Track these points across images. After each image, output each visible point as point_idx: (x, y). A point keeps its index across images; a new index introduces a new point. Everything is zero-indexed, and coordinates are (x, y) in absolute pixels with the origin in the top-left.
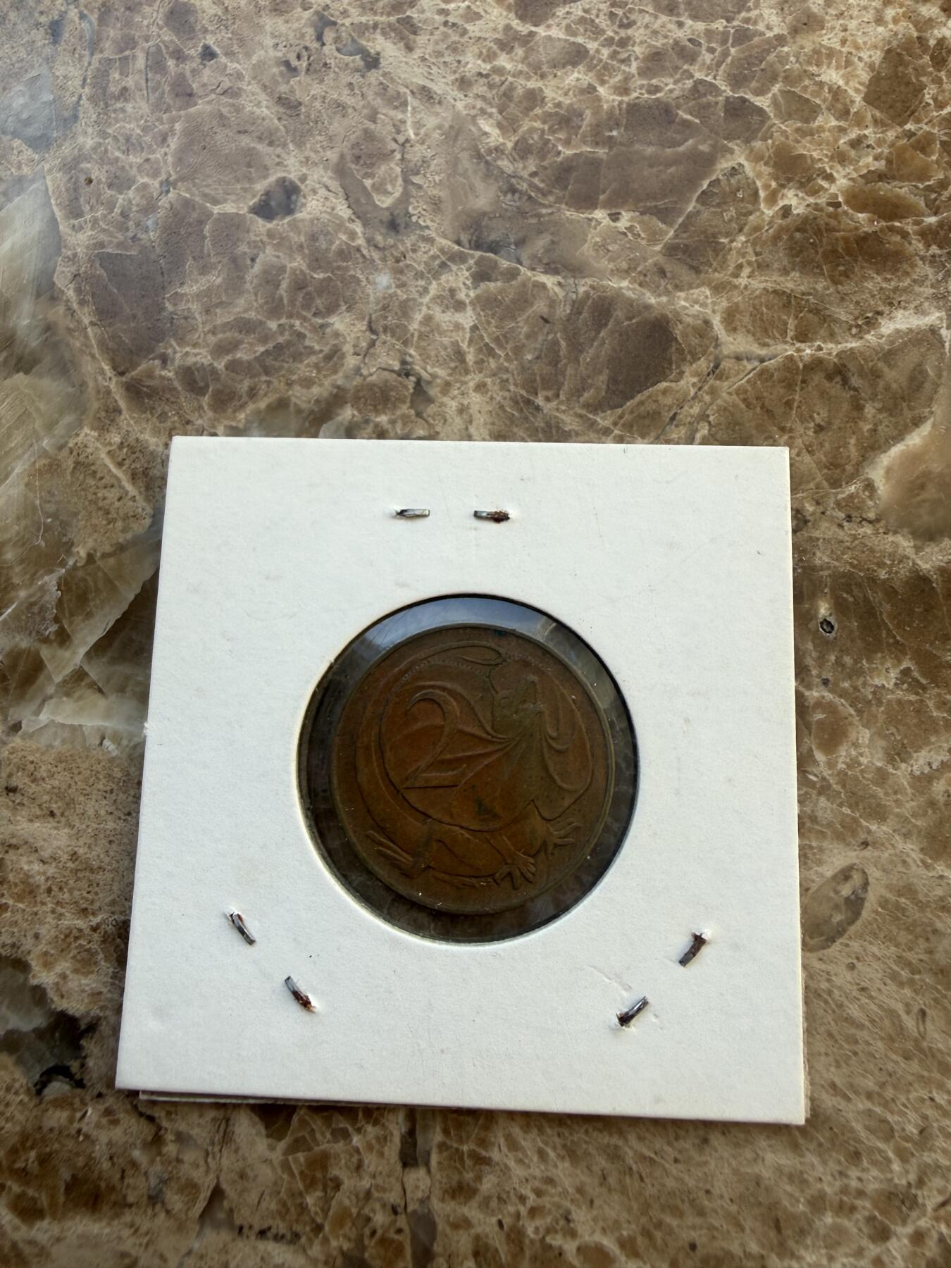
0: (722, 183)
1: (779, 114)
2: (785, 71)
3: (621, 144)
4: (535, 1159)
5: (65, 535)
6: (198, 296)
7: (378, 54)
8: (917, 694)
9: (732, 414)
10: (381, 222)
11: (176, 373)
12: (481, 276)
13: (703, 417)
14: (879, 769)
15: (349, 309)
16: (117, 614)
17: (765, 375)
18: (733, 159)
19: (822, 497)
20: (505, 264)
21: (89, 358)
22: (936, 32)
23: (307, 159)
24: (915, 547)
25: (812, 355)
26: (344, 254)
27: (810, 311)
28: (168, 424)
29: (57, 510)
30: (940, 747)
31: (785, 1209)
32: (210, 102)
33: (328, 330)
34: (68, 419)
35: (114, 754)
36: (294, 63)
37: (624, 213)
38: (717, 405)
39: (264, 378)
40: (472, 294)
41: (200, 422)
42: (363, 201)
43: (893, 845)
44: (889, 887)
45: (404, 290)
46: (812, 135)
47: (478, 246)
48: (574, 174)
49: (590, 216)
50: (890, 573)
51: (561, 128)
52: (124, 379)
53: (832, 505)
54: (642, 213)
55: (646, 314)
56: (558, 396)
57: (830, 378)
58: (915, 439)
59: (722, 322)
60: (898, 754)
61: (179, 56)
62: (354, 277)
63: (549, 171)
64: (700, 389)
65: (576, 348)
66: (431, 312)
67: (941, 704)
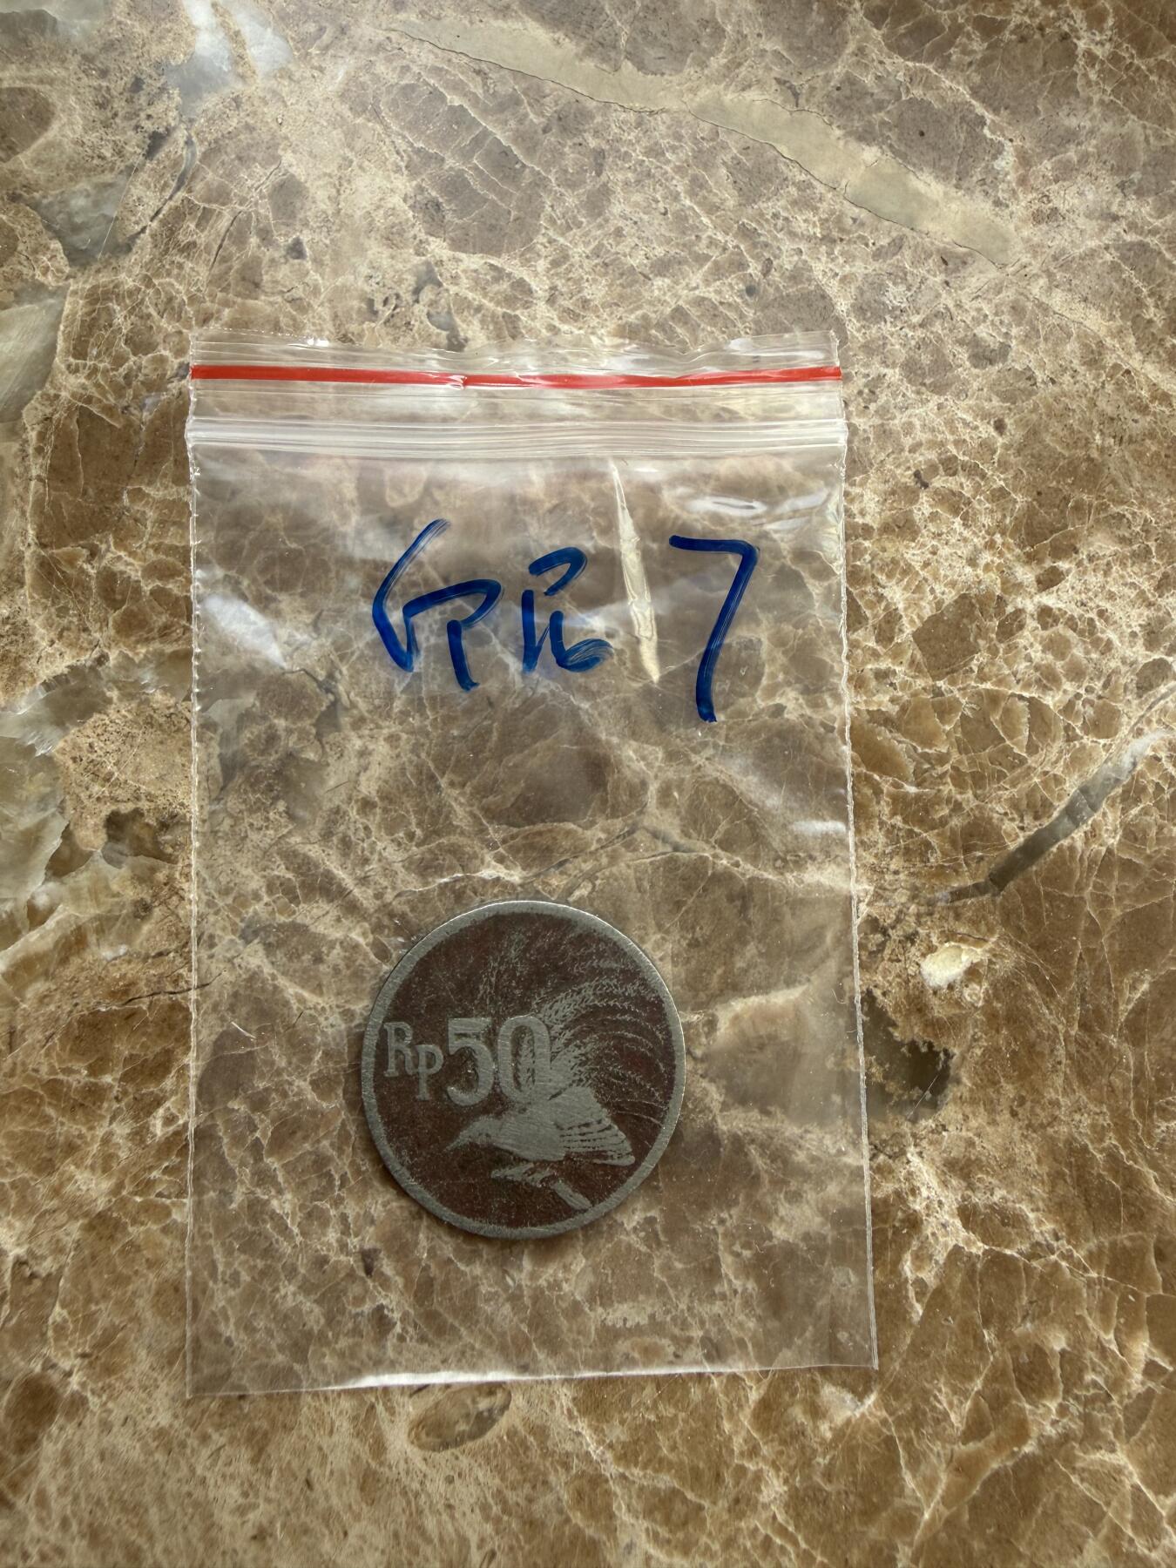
0: (732, 649)
1: (824, 607)
2: (854, 564)
3: (656, 560)
4: (57, 1524)
6: (160, 504)
7: (466, 340)
8: (650, 1247)
9: (620, 888)
10: (382, 517)
11: (98, 572)
13: (591, 877)
14: (576, 1303)
15: (302, 595)
17: (671, 864)
18: (755, 631)
20: (480, 625)
21: (18, 513)
22: (1019, 599)
24: (724, 1103)
25: (726, 868)
26: (327, 534)
27: (748, 823)
28: (65, 622)
30: (644, 1308)
32: (272, 304)
36: (378, 306)
37: (620, 633)
38: (611, 872)
39: (184, 622)
40: (431, 641)
42: (372, 489)
44: (525, 1421)
48: (594, 568)
49: (588, 620)
52: (43, 552)
55: (590, 747)
56: (464, 785)
57: (731, 899)
58: (779, 999)
59: (657, 792)
60: (601, 1295)
61: (266, 236)
64: (602, 847)
65: (506, 747)
67: (667, 1267)
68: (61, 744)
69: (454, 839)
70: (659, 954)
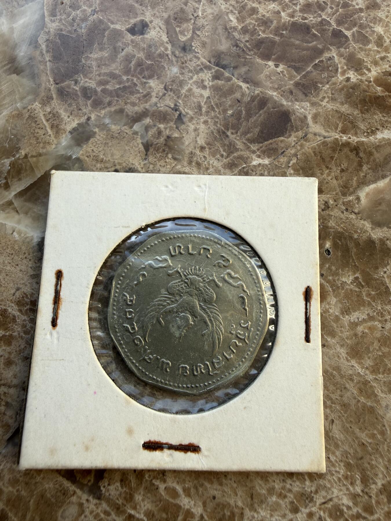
0: (324, 62)
1: (354, 40)
2: (360, 23)
3: (286, 37)
5: (17, 144)
6: (96, 59)
8: (359, 288)
9: (307, 157)
10: (179, 46)
11: (80, 88)
12: (216, 77)
13: (296, 155)
14: (337, 316)
15: (158, 78)
16: (31, 181)
17: (325, 144)
18: (331, 54)
19: (337, 199)
20: (227, 74)
21: (45, 74)
23: (155, 14)
24: (371, 228)
25: (346, 140)
26: (161, 56)
27: (349, 122)
28: (72, 109)
29: (17, 133)
30: (364, 312)
31: (257, 490)
33: (147, 85)
34: (30, 97)
35: (17, 239)
37: (281, 65)
38: (302, 152)
39: (116, 98)
40: (211, 83)
41: (85, 110)
42: (174, 36)
43: (335, 349)
45: (183, 75)
46: (365, 51)
47: (217, 65)
48: (264, 45)
49: (266, 63)
50: (359, 236)
51: (262, 25)
52: (57, 86)
53: (341, 203)
54: (288, 67)
55: (281, 108)
56: (237, 133)
57: (351, 151)
58: (381, 184)
59: (312, 118)
60: (346, 311)
62: (163, 66)
63: (254, 41)
64: (296, 143)
65: (249, 115)
66: (192, 87)
67: (369, 295)
68: (81, 152)
69: (239, 153)
70: (330, 178)
